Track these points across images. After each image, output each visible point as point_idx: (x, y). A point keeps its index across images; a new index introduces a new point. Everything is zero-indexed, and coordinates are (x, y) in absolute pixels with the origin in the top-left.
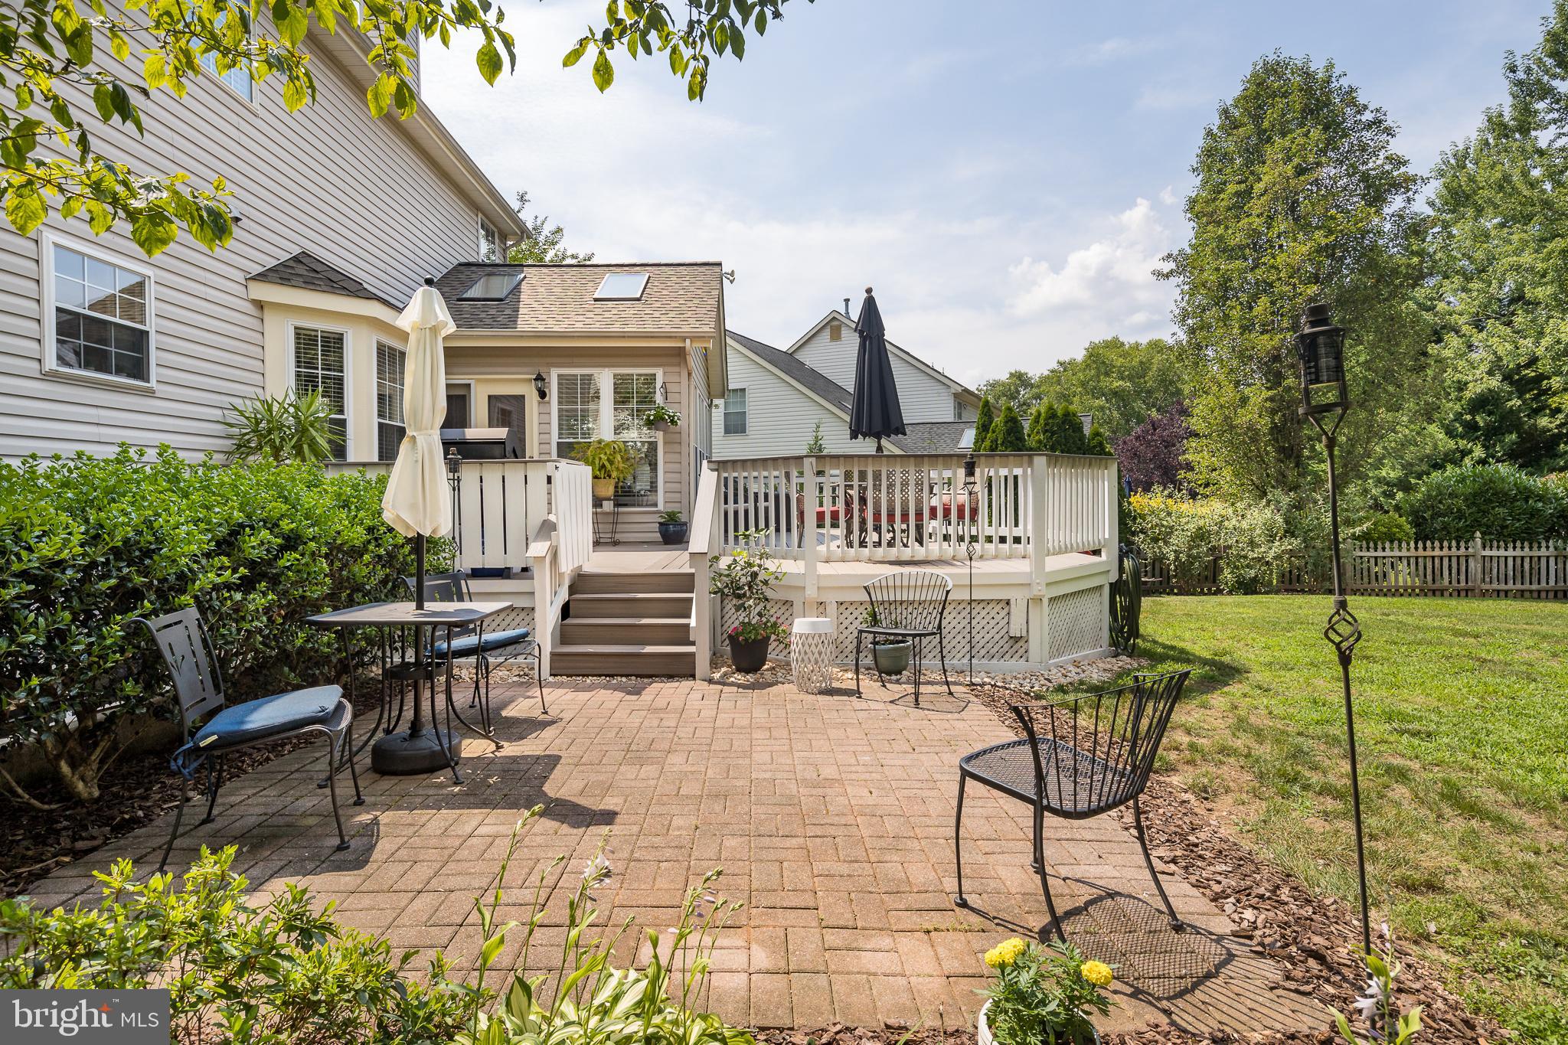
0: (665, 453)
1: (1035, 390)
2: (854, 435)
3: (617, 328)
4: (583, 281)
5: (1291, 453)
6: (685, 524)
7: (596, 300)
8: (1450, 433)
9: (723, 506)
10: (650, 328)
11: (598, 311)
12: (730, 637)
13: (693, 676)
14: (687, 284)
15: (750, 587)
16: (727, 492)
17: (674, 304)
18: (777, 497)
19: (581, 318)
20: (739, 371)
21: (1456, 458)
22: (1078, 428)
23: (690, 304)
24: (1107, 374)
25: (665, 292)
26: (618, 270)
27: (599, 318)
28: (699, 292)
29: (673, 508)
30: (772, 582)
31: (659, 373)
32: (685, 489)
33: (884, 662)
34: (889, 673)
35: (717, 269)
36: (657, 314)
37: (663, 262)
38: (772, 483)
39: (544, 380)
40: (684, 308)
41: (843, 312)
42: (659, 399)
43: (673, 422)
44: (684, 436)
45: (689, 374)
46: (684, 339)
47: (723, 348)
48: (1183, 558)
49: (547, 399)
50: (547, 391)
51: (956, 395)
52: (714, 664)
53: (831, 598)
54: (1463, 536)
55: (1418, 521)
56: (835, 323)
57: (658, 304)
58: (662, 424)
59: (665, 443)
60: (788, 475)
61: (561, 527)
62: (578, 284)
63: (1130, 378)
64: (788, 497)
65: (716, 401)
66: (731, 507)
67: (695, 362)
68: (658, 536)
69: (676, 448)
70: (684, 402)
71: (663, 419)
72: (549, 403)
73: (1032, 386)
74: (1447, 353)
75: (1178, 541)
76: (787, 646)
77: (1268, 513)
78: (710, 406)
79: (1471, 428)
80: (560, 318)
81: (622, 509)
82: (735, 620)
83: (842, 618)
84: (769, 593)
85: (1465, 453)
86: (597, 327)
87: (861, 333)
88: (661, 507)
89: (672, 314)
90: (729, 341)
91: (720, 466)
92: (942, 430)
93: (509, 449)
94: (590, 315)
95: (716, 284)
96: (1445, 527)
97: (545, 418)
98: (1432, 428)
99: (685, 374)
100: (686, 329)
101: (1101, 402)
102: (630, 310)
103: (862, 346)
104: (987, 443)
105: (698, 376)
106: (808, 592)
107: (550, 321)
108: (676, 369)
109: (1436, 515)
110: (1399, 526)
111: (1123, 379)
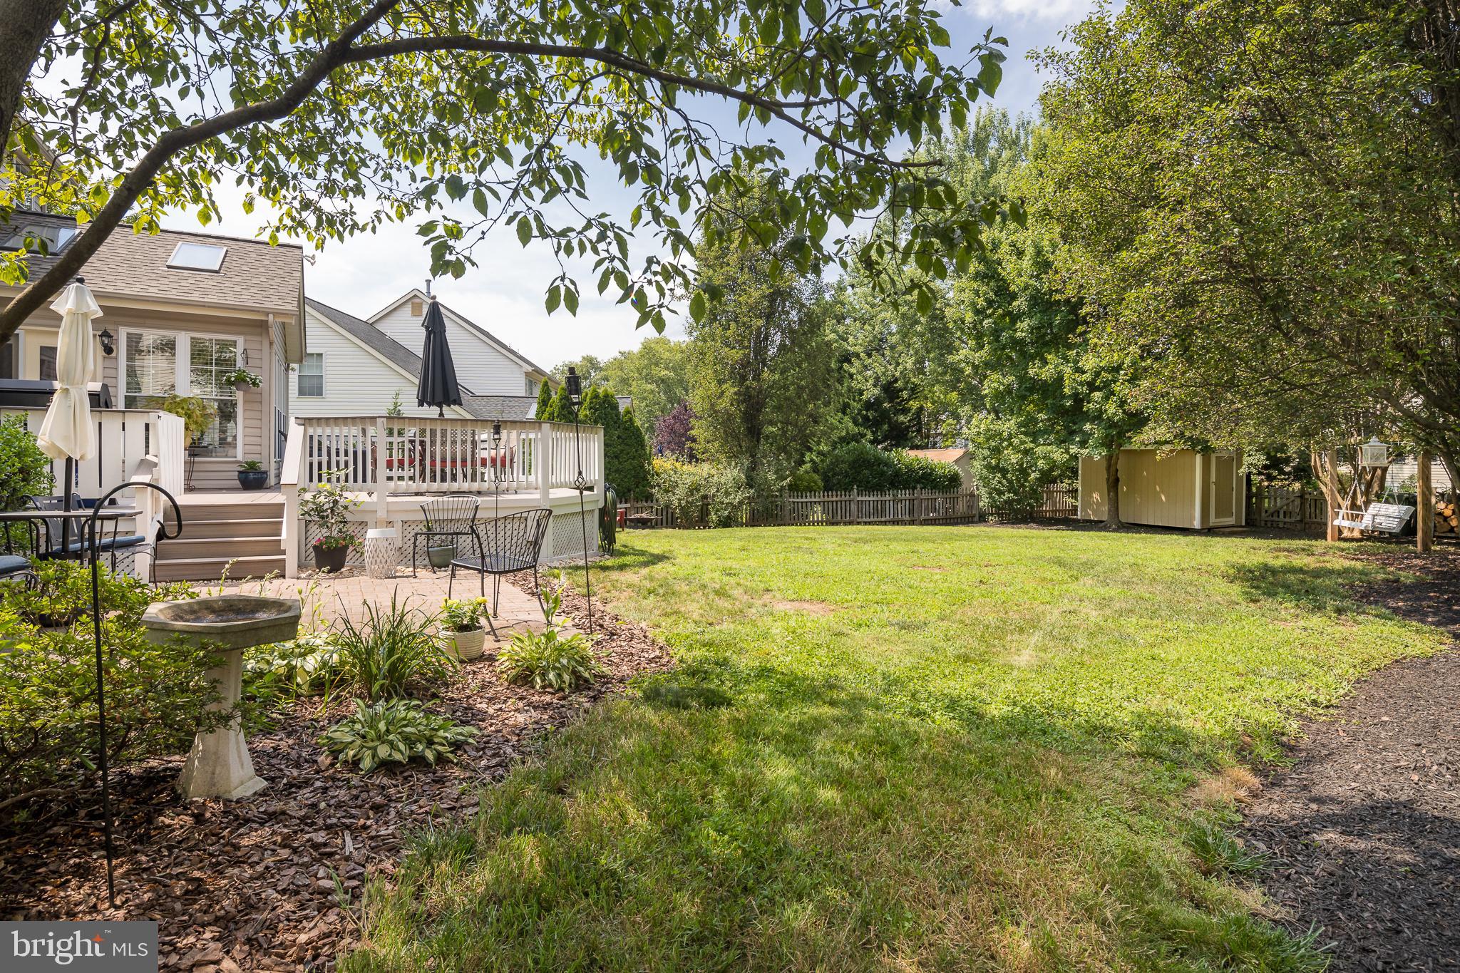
0: (245, 410)
1: (603, 373)
2: (421, 404)
3: (195, 297)
4: (152, 246)
5: (754, 431)
6: (265, 472)
7: (169, 267)
8: (855, 423)
9: (308, 459)
10: (231, 301)
11: (172, 278)
12: (315, 547)
13: (284, 576)
14: (267, 262)
15: (332, 511)
16: (313, 447)
17: (254, 281)
18: (355, 453)
19: (154, 283)
20: (318, 337)
21: (857, 438)
22: (615, 407)
23: (271, 282)
24: (657, 365)
25: (244, 268)
26: (192, 239)
27: (175, 285)
28: (281, 272)
29: (250, 458)
30: (351, 508)
31: (240, 340)
32: (265, 442)
33: (436, 560)
34: (440, 567)
35: (297, 252)
36: (238, 288)
37: (241, 237)
38: (351, 441)
39: (110, 336)
40: (265, 285)
41: (425, 291)
42: (240, 363)
43: (254, 384)
44: (265, 395)
45: (271, 344)
46: (267, 314)
47: (301, 317)
48: (683, 503)
49: (114, 354)
50: (114, 347)
51: (527, 374)
52: (301, 566)
53: (398, 518)
54: (847, 488)
55: (826, 479)
56: (417, 300)
57: (238, 279)
58: (243, 386)
59: (245, 402)
60: (364, 431)
61: (162, 465)
62: (146, 248)
63: (674, 369)
64: (364, 453)
65: (292, 365)
66: (316, 459)
67: (275, 333)
68: (237, 483)
69: (257, 406)
70: (266, 367)
71: (245, 381)
72: (116, 358)
73: (601, 369)
74: (853, 370)
75: (681, 491)
76: (362, 554)
77: (735, 472)
78: (287, 369)
79: (866, 418)
80: (131, 281)
81: (197, 459)
82: (318, 534)
83: (406, 533)
84: (349, 517)
85: (863, 436)
86: (173, 295)
87: (427, 328)
88: (240, 457)
89: (253, 290)
90: (307, 308)
91: (306, 422)
92: (513, 402)
93: (102, 400)
94: (165, 281)
95: (297, 266)
96: (839, 481)
97: (111, 372)
98: (846, 418)
99: (266, 343)
100: (268, 305)
101: (653, 387)
102: (208, 282)
103: (428, 337)
104: (546, 415)
105: (278, 346)
106: (379, 514)
107: (119, 283)
108: (259, 338)
109: (835, 474)
110: (815, 482)
111: (667, 369)
